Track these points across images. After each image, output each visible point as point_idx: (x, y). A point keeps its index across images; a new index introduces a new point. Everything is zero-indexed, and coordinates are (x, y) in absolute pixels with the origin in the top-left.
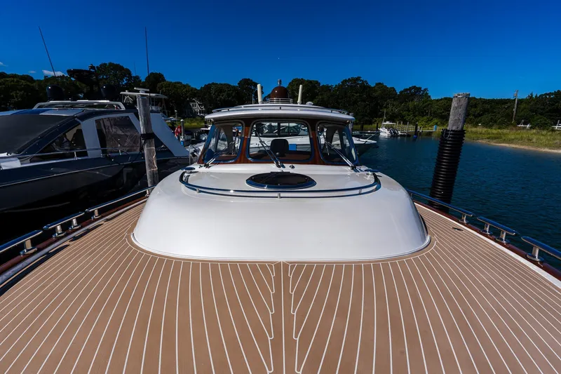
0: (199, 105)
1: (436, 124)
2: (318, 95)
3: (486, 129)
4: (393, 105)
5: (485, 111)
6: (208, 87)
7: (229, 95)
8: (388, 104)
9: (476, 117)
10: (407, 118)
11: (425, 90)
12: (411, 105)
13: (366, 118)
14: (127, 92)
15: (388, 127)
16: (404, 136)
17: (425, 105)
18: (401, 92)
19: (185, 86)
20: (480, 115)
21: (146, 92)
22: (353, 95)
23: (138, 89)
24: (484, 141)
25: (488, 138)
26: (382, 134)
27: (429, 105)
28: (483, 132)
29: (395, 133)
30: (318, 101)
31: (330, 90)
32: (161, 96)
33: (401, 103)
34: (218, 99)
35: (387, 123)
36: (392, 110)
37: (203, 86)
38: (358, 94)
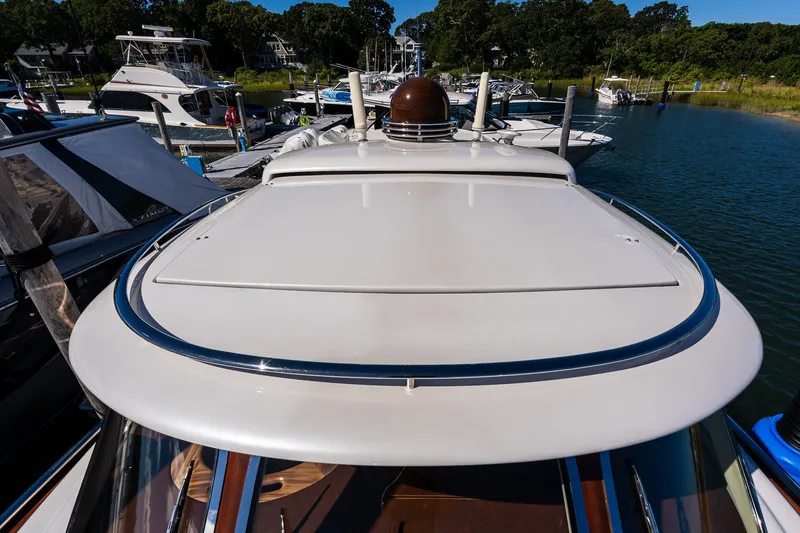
0: (285, 45)
1: (696, 76)
2: (490, 24)
3: (787, 89)
4: (623, 41)
5: (784, 50)
6: (296, 11)
7: (335, 27)
8: (613, 40)
9: (766, 61)
10: (645, 65)
11: (684, 9)
12: (654, 40)
13: (573, 66)
14: (130, 37)
15: (614, 87)
16: (641, 102)
17: (679, 39)
18: (639, 14)
19: (256, 11)
20: (772, 58)
21: (166, 34)
22: (553, 22)
23: (150, 28)
24: (786, 115)
25: (794, 109)
26: (602, 100)
27: (686, 39)
28: (783, 93)
29: (625, 97)
30: (492, 35)
31: (513, 12)
32: (194, 40)
33: (638, 36)
34: (316, 33)
35: (614, 78)
36: (620, 51)
37: (288, 10)
38: (562, 20)
